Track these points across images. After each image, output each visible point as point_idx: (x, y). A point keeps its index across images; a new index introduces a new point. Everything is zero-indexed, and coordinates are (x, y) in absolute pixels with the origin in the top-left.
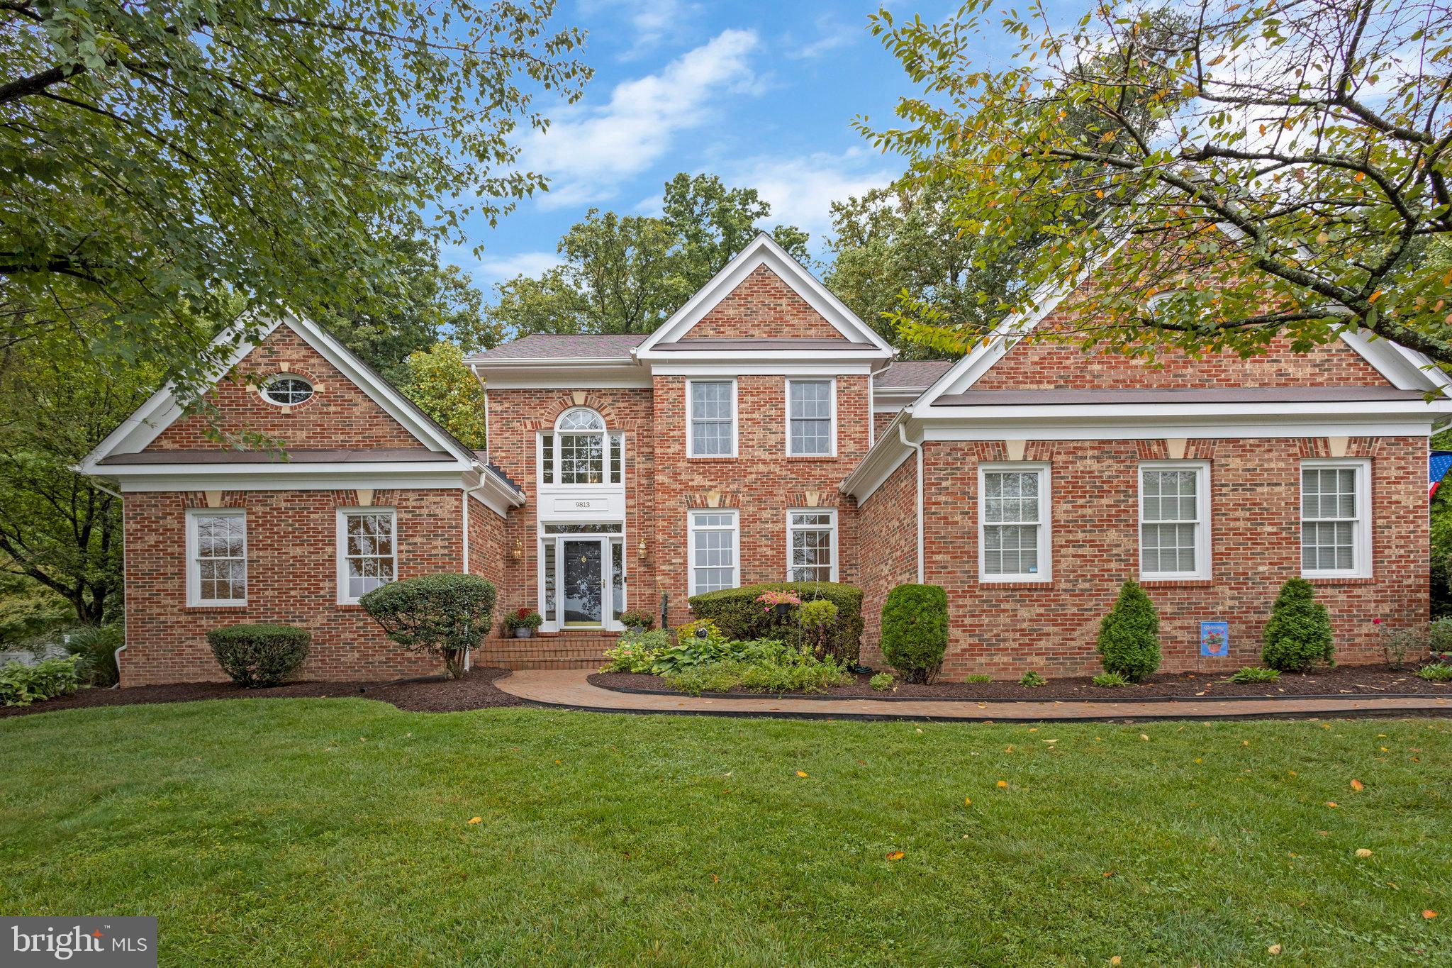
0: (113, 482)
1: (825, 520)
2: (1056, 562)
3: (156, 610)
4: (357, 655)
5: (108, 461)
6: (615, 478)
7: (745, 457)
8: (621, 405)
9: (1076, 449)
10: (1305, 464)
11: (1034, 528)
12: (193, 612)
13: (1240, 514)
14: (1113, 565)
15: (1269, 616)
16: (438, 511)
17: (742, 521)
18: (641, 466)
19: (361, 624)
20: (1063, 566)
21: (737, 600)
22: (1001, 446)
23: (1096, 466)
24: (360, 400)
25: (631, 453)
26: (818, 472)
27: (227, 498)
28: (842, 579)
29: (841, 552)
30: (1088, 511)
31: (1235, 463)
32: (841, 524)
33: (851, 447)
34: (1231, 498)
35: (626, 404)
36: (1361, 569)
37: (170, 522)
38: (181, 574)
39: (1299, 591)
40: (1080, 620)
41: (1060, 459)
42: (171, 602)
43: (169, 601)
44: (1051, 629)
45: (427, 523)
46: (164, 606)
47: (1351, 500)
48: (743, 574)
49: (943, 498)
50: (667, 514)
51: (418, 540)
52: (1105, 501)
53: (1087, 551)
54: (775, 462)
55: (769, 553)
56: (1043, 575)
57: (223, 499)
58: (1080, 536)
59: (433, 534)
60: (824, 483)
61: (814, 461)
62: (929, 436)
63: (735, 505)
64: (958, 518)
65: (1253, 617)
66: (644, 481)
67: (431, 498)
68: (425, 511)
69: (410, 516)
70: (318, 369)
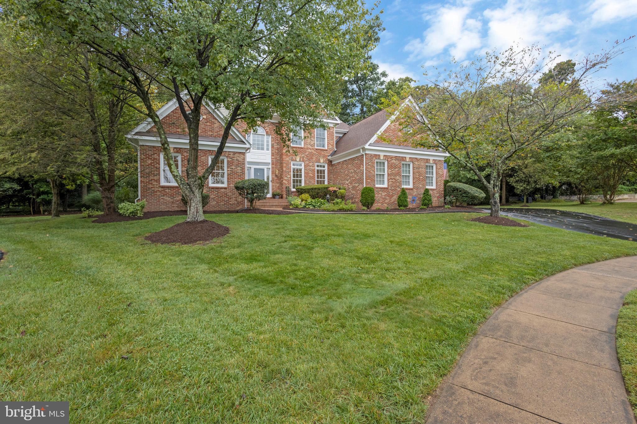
0: (136, 141)
1: (324, 167)
2: (388, 183)
3: (151, 186)
4: (215, 202)
5: (137, 134)
6: (268, 149)
7: (306, 147)
8: (270, 127)
9: (392, 158)
10: (427, 164)
11: (384, 175)
12: (163, 187)
13: (417, 174)
14: (398, 184)
15: (422, 196)
16: (239, 159)
17: (305, 166)
18: (276, 146)
19: (217, 193)
20: (389, 184)
21: (315, 189)
22: (379, 155)
23: (395, 162)
24: (216, 122)
25: (273, 142)
26: (323, 153)
27: (175, 150)
28: (328, 184)
29: (328, 176)
30: (394, 172)
31: (416, 163)
32: (328, 168)
33: (330, 147)
34: (416, 170)
35: (272, 127)
36: (434, 187)
37: (156, 156)
38: (159, 174)
39: (427, 191)
40: (392, 196)
41: (389, 159)
42: (156, 183)
43: (155, 183)
44: (387, 198)
45: (236, 162)
46: (154, 185)
47: (432, 172)
48: (305, 181)
49: (369, 167)
50: (286, 162)
51: (233, 167)
52: (396, 170)
53: (394, 180)
54: (313, 149)
55: (311, 175)
56: (385, 186)
57: (174, 150)
58: (392, 177)
59: (237, 166)
60: (324, 156)
61: (322, 150)
62: (367, 152)
63: (303, 161)
64: (372, 172)
65: (419, 196)
66: (277, 151)
67: (237, 155)
68: (235, 159)
69: (231, 160)
70: (204, 111)
